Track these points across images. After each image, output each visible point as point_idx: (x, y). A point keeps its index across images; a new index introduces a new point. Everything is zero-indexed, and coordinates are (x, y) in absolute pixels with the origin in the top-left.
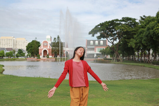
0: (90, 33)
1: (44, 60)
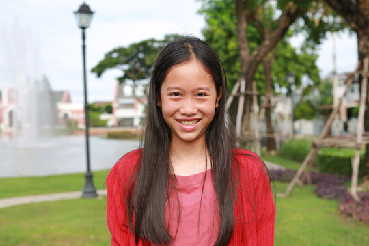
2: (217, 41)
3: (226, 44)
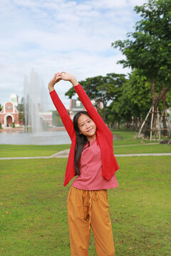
0: (66, 95)
1: (8, 131)
2: (139, 83)
3: (144, 84)
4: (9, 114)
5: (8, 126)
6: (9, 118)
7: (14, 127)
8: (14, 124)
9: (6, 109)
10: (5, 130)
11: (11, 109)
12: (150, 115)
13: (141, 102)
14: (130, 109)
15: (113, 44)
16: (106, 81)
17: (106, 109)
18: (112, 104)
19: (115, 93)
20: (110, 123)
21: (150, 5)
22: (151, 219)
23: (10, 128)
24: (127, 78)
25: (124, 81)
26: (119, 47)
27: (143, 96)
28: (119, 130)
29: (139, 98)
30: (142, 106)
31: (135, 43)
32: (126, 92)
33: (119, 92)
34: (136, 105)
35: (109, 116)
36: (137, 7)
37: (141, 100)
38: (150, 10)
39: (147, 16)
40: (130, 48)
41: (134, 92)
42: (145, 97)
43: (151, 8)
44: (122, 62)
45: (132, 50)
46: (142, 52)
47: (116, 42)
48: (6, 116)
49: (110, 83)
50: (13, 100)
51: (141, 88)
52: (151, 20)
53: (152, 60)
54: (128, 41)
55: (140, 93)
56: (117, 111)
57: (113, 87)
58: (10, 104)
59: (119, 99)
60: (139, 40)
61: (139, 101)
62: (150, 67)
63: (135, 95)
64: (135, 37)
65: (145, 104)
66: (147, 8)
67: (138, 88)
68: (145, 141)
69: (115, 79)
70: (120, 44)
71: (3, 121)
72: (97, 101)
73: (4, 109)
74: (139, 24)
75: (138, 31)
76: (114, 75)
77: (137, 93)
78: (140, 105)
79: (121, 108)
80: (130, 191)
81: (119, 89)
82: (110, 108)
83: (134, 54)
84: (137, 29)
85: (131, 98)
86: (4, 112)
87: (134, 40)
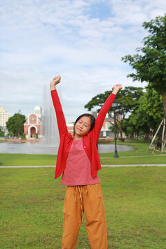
1: (32, 141)
4: (33, 126)
5: (31, 137)
6: (33, 129)
7: (37, 137)
8: (37, 135)
9: (31, 120)
10: (29, 141)
11: (35, 121)
12: (162, 126)
13: (157, 114)
14: (146, 121)
15: (123, 59)
16: (124, 94)
17: (124, 121)
18: (130, 116)
19: (133, 106)
20: (129, 135)
21: (157, 21)
22: (120, 224)
23: (33, 138)
24: (144, 91)
25: (142, 94)
26: (129, 62)
27: (158, 108)
28: (138, 141)
29: (154, 110)
30: (158, 118)
31: (144, 57)
32: (142, 104)
33: (136, 104)
34: (152, 117)
35: (128, 128)
36: (145, 23)
37: (157, 112)
38: (158, 26)
39: (154, 32)
40: (139, 62)
41: (149, 105)
42: (160, 110)
43: (159, 24)
44: (132, 76)
45: (141, 64)
46: (150, 66)
47: (126, 57)
48: (30, 127)
49: (128, 96)
50: (37, 111)
51: (156, 101)
52: (158, 35)
53: (159, 74)
54: (138, 55)
55: (155, 105)
56: (134, 123)
57: (131, 100)
58: (34, 116)
59: (136, 111)
60: (148, 55)
61: (154, 113)
62: (158, 80)
63: (150, 107)
64: (145, 52)
65: (160, 116)
66: (154, 25)
67: (153, 101)
68: (156, 152)
69: (133, 92)
70: (130, 58)
71: (27, 132)
72: (115, 113)
73: (28, 121)
74: (146, 40)
75: (146, 46)
76: (132, 88)
77: (152, 105)
78: (155, 117)
79: (137, 120)
80: (115, 198)
81: (136, 102)
82: (128, 120)
83: (143, 68)
84: (146, 43)
85: (147, 110)
86: (29, 124)
87: (143, 54)
